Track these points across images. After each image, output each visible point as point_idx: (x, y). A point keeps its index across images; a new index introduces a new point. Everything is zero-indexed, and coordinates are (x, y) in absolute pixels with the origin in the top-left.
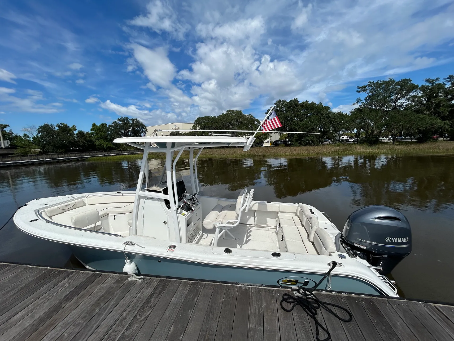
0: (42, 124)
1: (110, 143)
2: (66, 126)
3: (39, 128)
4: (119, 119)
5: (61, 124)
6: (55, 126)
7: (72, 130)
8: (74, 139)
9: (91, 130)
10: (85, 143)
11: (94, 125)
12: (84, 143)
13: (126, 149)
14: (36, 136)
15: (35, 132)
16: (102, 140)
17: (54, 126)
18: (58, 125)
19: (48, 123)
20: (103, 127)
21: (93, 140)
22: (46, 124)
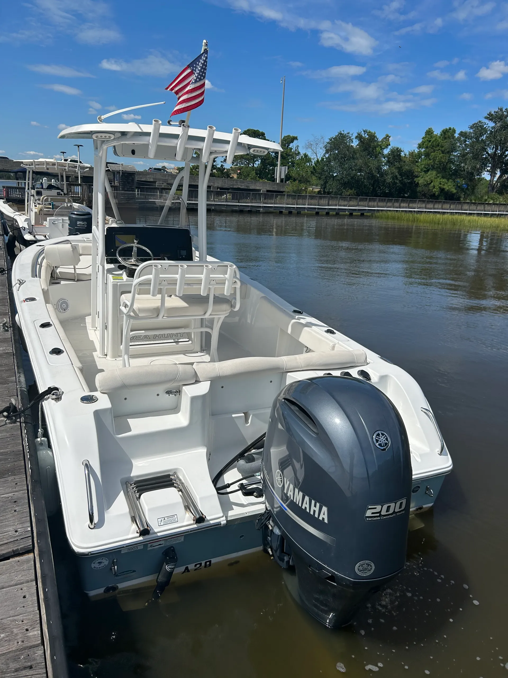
0: (334, 134)
1: (450, 180)
2: (372, 137)
3: (328, 143)
4: (490, 114)
5: (364, 131)
6: (354, 137)
7: (381, 147)
8: (379, 168)
9: (420, 146)
10: (397, 179)
11: (429, 132)
12: (395, 177)
13: (486, 200)
14: (320, 159)
15: (321, 150)
16: (434, 173)
17: (352, 138)
18: (359, 135)
19: (343, 131)
20: (445, 138)
21: (416, 170)
22: (341, 134)
